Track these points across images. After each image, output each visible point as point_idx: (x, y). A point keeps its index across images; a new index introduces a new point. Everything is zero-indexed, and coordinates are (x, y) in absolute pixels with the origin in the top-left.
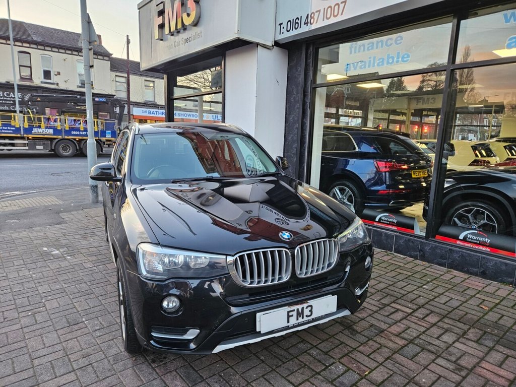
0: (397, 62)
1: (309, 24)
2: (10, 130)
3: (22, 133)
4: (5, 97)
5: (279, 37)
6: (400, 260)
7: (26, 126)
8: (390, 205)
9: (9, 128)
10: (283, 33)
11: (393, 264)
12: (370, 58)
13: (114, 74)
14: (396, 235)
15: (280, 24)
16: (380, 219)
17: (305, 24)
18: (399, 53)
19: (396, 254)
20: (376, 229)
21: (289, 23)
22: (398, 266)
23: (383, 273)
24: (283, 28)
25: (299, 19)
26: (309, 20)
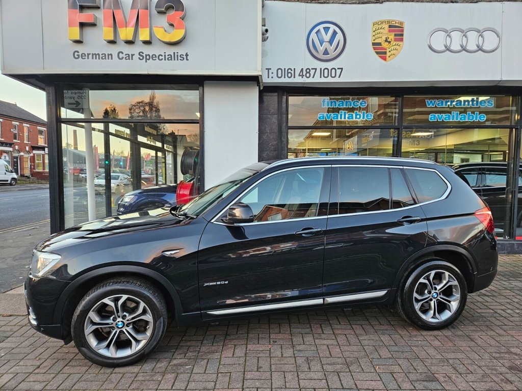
1: (304, 77)
5: (268, 80)
10: (272, 77)
17: (299, 75)
21: (280, 70)
24: (272, 73)
25: (292, 70)
26: (304, 74)
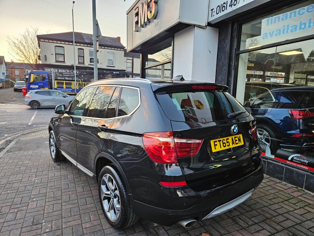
0: (309, 27)
1: (233, 6)
2: (70, 90)
3: (75, 92)
4: (70, 73)
5: (211, 19)
6: (310, 198)
7: (78, 88)
8: (303, 147)
9: (69, 89)
10: (214, 16)
11: (302, 201)
12: (284, 26)
13: (126, 58)
14: (307, 175)
15: (212, 10)
16: (292, 158)
17: (230, 6)
18: (310, 20)
19: (306, 191)
20: (288, 167)
21: (218, 7)
22: (307, 204)
23: (292, 209)
24: (214, 12)
25: (225, 4)
26: (233, 3)
